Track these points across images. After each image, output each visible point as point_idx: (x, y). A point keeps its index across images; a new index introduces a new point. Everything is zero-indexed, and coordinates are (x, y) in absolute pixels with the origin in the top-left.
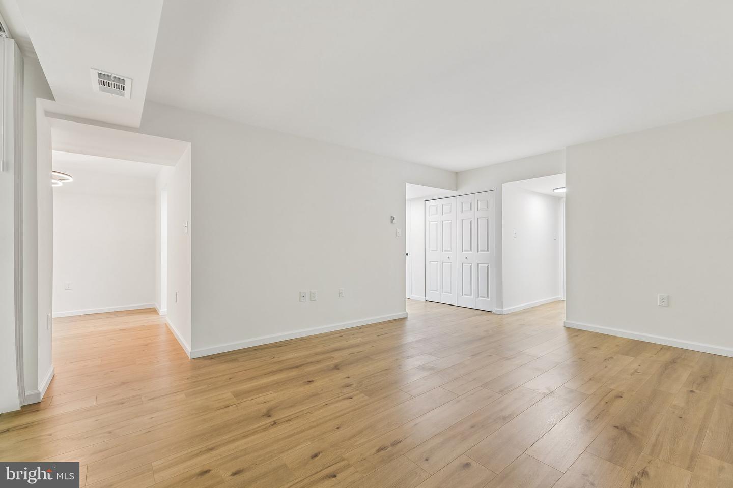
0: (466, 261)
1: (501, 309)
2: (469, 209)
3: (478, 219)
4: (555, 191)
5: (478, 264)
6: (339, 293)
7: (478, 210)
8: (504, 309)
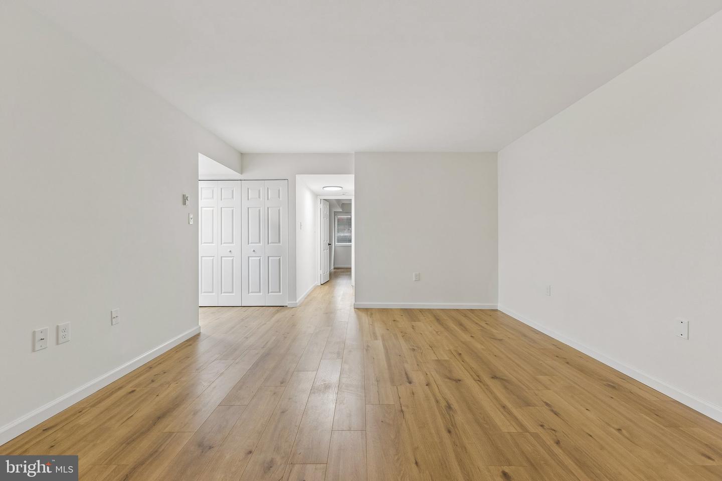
0: (253, 254)
1: (295, 302)
2: (258, 197)
3: (268, 208)
4: (324, 189)
5: (268, 257)
6: (112, 318)
7: (268, 199)
8: (297, 301)
